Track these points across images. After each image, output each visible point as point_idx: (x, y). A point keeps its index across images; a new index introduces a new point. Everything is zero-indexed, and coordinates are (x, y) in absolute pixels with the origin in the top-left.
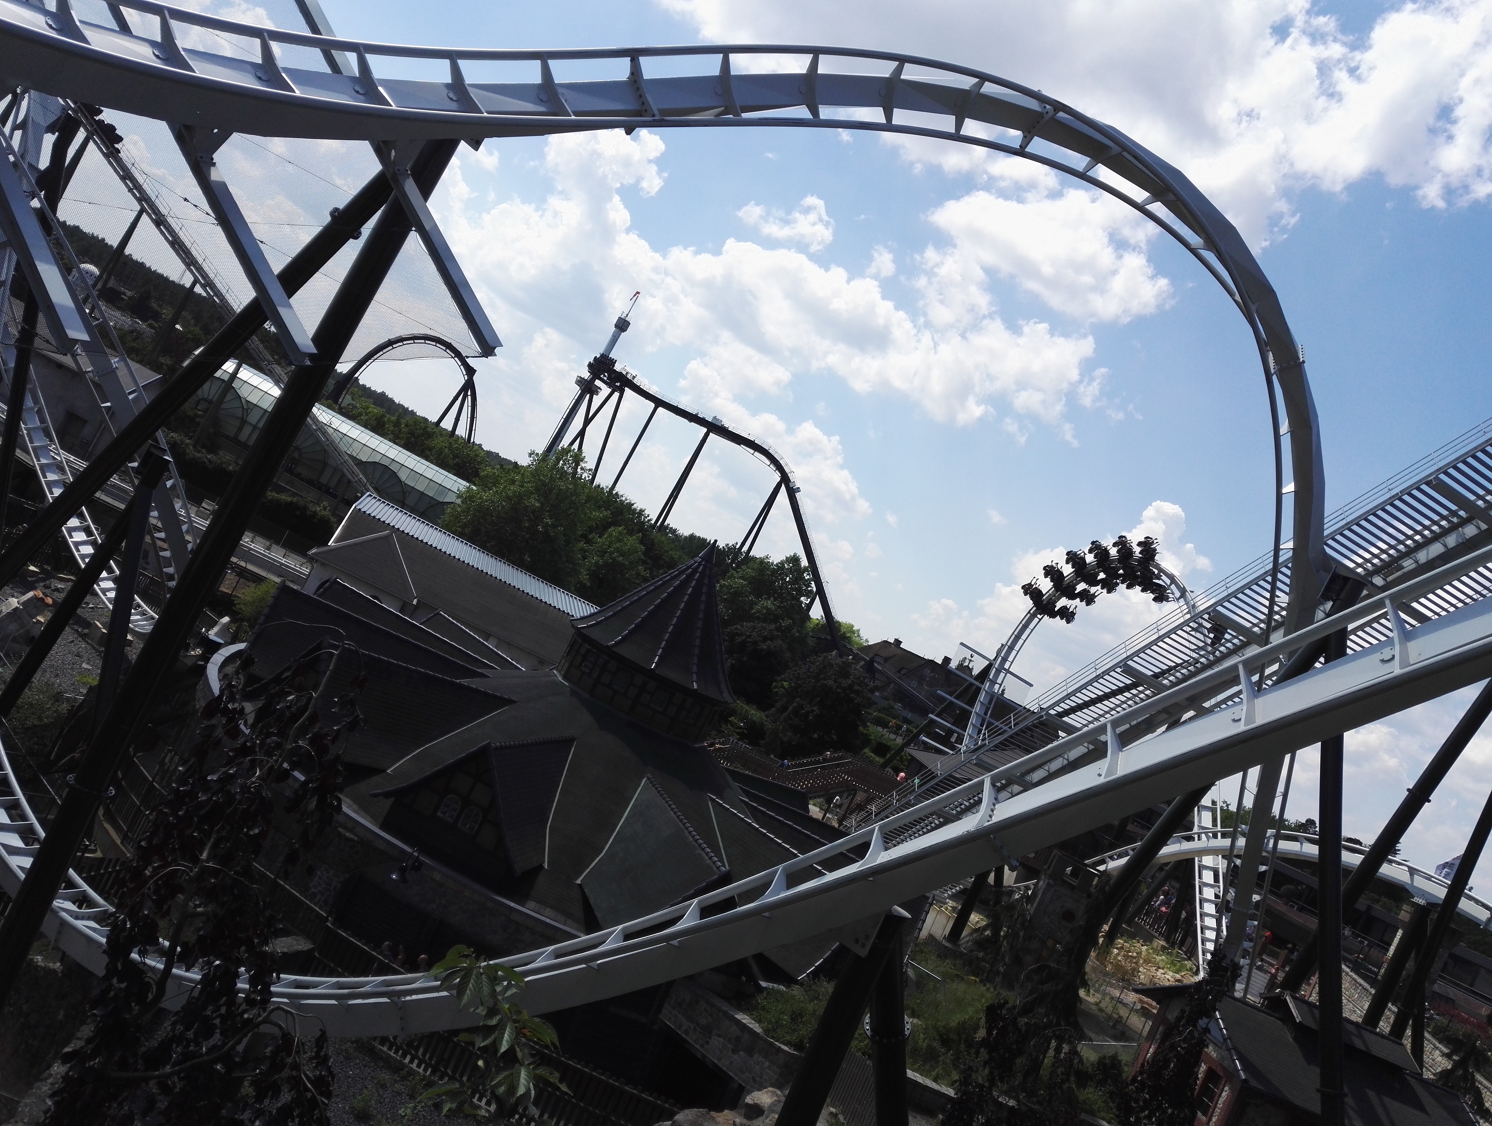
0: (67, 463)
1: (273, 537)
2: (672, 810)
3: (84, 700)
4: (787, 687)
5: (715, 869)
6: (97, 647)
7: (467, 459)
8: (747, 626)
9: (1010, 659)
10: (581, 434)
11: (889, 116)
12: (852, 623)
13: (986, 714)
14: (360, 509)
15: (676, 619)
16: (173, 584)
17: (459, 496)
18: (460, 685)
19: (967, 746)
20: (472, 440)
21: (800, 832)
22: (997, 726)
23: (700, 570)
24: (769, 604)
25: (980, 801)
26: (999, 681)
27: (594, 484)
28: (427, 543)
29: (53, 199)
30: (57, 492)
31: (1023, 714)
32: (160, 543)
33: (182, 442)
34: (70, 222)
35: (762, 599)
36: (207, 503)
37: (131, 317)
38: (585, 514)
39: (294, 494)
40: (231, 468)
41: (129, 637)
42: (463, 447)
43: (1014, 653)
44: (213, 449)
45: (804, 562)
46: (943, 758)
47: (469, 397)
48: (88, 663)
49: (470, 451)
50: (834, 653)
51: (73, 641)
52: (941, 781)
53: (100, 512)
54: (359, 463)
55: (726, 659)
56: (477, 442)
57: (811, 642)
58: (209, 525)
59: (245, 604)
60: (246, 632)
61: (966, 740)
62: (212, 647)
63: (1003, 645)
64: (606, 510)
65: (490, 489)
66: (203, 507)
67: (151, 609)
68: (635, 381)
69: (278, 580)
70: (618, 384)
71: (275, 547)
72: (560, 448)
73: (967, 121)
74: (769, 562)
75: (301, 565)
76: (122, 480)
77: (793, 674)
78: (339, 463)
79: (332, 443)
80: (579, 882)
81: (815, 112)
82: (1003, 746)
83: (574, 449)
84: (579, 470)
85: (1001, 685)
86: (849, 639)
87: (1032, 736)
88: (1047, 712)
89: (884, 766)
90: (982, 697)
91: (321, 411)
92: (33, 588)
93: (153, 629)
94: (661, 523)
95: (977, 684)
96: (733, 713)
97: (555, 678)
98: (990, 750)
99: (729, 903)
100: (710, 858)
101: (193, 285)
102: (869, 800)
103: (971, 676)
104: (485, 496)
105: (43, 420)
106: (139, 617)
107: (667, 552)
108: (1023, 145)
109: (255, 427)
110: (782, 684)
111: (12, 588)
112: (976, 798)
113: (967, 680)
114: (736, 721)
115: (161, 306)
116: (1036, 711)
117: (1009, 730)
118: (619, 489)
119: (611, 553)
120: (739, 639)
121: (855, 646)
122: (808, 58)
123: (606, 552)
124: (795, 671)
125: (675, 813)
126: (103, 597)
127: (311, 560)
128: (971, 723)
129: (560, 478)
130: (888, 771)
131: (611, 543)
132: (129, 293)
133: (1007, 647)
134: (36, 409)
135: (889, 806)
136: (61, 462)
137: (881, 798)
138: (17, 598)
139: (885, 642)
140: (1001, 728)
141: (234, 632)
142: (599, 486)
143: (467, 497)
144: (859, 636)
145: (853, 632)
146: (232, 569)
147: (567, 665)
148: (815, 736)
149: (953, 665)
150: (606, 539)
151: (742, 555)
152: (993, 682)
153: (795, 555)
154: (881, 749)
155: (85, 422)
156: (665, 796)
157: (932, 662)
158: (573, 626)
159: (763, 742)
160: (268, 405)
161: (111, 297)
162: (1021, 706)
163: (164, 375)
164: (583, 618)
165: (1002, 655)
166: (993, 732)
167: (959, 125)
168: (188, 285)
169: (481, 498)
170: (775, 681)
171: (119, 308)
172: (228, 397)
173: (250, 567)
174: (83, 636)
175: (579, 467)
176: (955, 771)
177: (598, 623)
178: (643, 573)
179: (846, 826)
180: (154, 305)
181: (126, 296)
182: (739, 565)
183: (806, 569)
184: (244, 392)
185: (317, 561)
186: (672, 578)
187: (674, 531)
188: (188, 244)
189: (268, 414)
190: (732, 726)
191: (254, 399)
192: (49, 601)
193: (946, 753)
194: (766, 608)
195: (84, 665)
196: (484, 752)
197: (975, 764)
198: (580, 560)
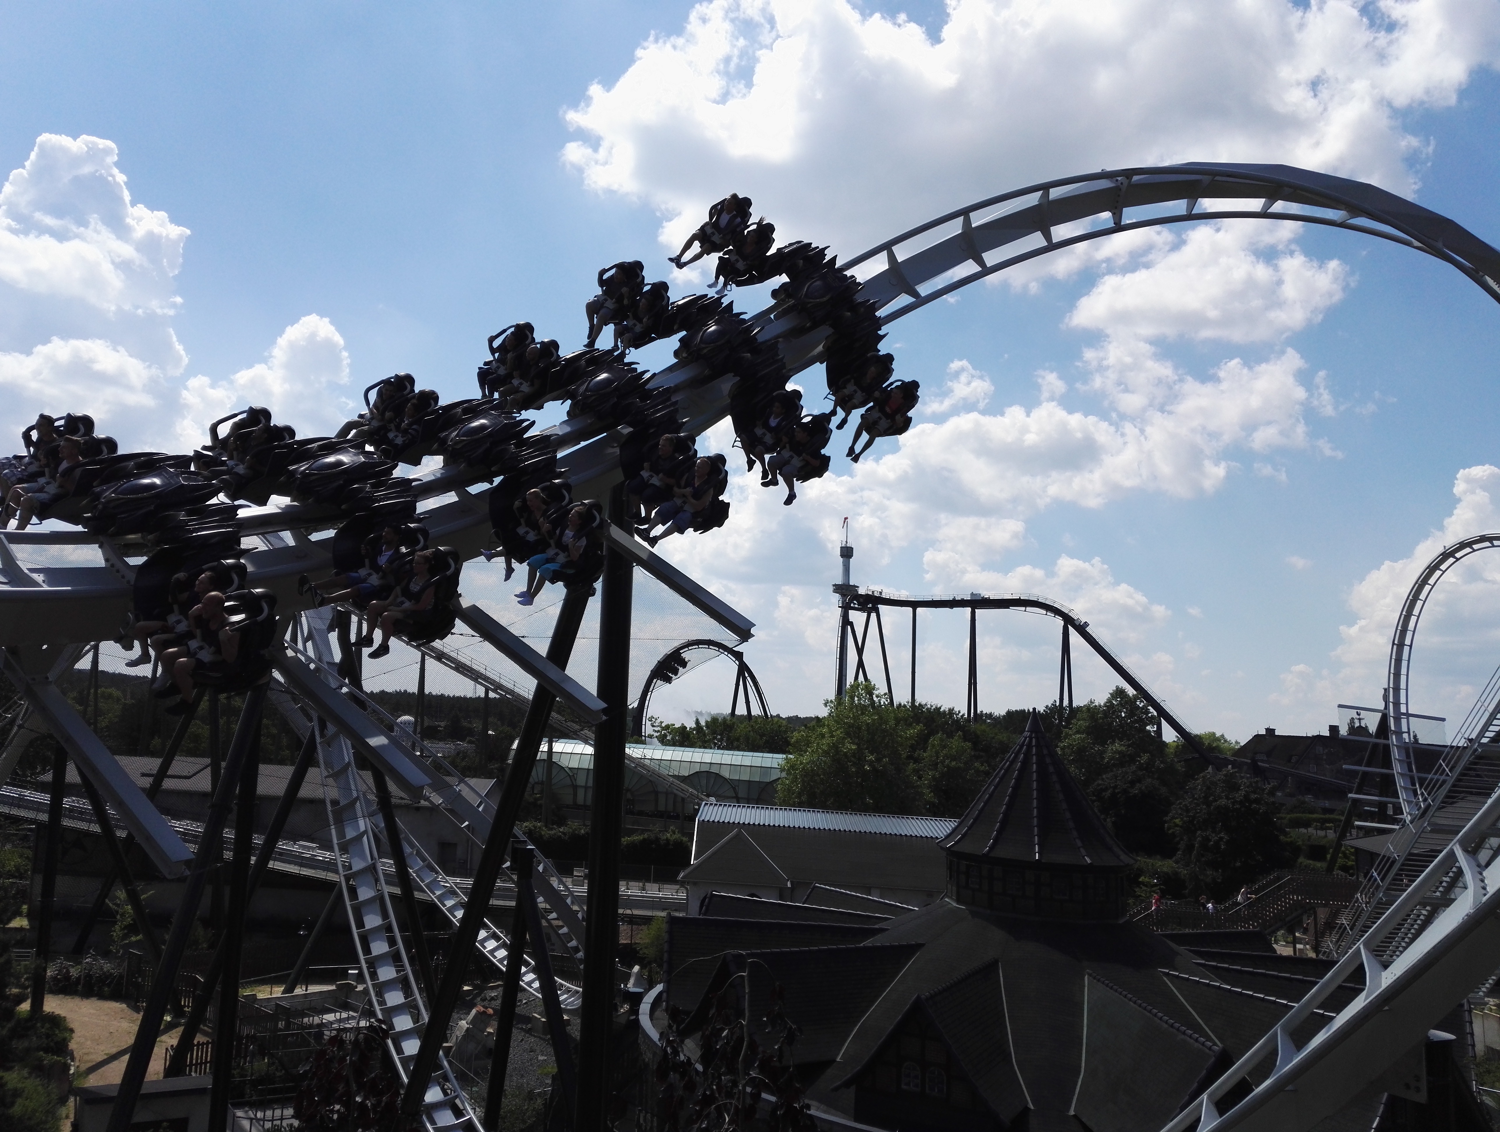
0: (456, 886)
1: (642, 876)
2: (1130, 1000)
3: (552, 1090)
4: (1180, 823)
5: (1207, 1051)
6: (543, 1037)
7: (772, 733)
8: (1107, 778)
9: (1403, 700)
10: (861, 665)
11: (980, 262)
12: (1211, 730)
13: (1410, 770)
14: (703, 820)
15: (1035, 801)
16: (580, 955)
17: (782, 770)
18: (865, 948)
19: (1411, 815)
20: (769, 714)
21: (1277, 977)
22: (1432, 780)
23: (1034, 743)
24: (1117, 746)
25: (1460, 873)
26: (1404, 728)
27: (895, 705)
28: (774, 825)
29: (356, 680)
30: (460, 914)
31: (1454, 755)
32: (555, 923)
33: (535, 827)
34: (376, 690)
35: (1108, 745)
36: (577, 871)
37: (453, 742)
38: (901, 736)
39: (643, 832)
40: (582, 831)
41: (565, 1017)
42: (764, 725)
43: (1403, 693)
44: (561, 822)
45: (1131, 691)
46: (1391, 837)
47: (748, 678)
48: (542, 1055)
49: (772, 725)
50: (1210, 769)
51: (522, 1040)
52: (1403, 865)
53: (499, 916)
54: (683, 779)
55: (1105, 820)
56: (774, 714)
57: (1180, 767)
58: (588, 889)
59: (646, 948)
60: (657, 973)
61: (1405, 808)
62: (636, 999)
63: (1385, 690)
64: (918, 724)
65: (806, 752)
66: (576, 876)
67: (572, 985)
68: (884, 596)
69: (663, 914)
70: (870, 606)
71: (648, 885)
72: (848, 686)
73: (1053, 229)
74: (1096, 706)
75: (677, 892)
76: (504, 881)
77: (1180, 808)
78: (667, 787)
79: (654, 772)
80: (1072, 1112)
81: (915, 294)
82: (1451, 798)
83: (862, 682)
84: (875, 699)
85: (1409, 732)
86: (1217, 749)
87: (1478, 776)
88: (1479, 742)
89: (1330, 869)
90: (1395, 753)
91: (632, 749)
92: (473, 1005)
93: (583, 1001)
94: (974, 713)
95: (1382, 741)
96: (1140, 872)
97: (949, 906)
98: (1440, 808)
99: (1242, 1088)
100: (1196, 1040)
101: (487, 693)
102: (1335, 914)
103: (1370, 735)
104: (805, 759)
105: (424, 860)
106: (566, 996)
107: (993, 738)
108: (1117, 221)
109: (586, 788)
110: (1174, 823)
111: (458, 1013)
112: (1454, 869)
113: (1368, 743)
114: (1147, 880)
115: (470, 722)
116: (1465, 745)
117: (1448, 778)
118: (920, 699)
119: (943, 762)
120: (1107, 794)
121: (1228, 753)
122: (884, 255)
123: (937, 764)
124: (1180, 803)
125: (1135, 1003)
126: (531, 990)
127: (682, 884)
128: (1400, 786)
129: (863, 714)
130: (1337, 875)
131: (937, 753)
132: (443, 724)
133: (1391, 690)
134: (415, 852)
135: (1361, 912)
136: (451, 887)
137: (1346, 907)
138: (464, 1019)
139: (1257, 736)
140: (1438, 780)
141: (648, 977)
142: (900, 704)
143: (791, 768)
144: (1226, 741)
145: (1218, 739)
146: (622, 920)
147: (954, 888)
148: (1238, 864)
149: (1344, 731)
150: (931, 750)
151: (1066, 710)
152: (1399, 733)
153: (1117, 687)
154: (1317, 852)
155: (455, 845)
156: (1115, 987)
157: (1319, 738)
158: (942, 848)
159: (1187, 891)
160: (588, 763)
161: (430, 733)
162: (1446, 746)
163: (498, 778)
164: (948, 836)
165: (1391, 700)
166: (1431, 787)
167: (1048, 236)
168: (483, 695)
169: (801, 763)
170: (1166, 822)
171: (440, 740)
172: (554, 772)
173: (636, 912)
174: (529, 1031)
175: (874, 696)
176: (1412, 847)
177: (964, 836)
178: (982, 768)
179: (1325, 952)
180: (465, 724)
181: (441, 727)
182: (1068, 721)
183: (1136, 698)
184: (564, 762)
185: (688, 883)
186: (1013, 762)
187: (990, 716)
188: (468, 663)
189: (591, 773)
190: (1146, 886)
191: (574, 764)
192: (490, 1011)
193: (1393, 830)
194: (1117, 752)
195: (541, 1058)
196: (917, 1007)
197: (1432, 831)
198: (917, 781)
